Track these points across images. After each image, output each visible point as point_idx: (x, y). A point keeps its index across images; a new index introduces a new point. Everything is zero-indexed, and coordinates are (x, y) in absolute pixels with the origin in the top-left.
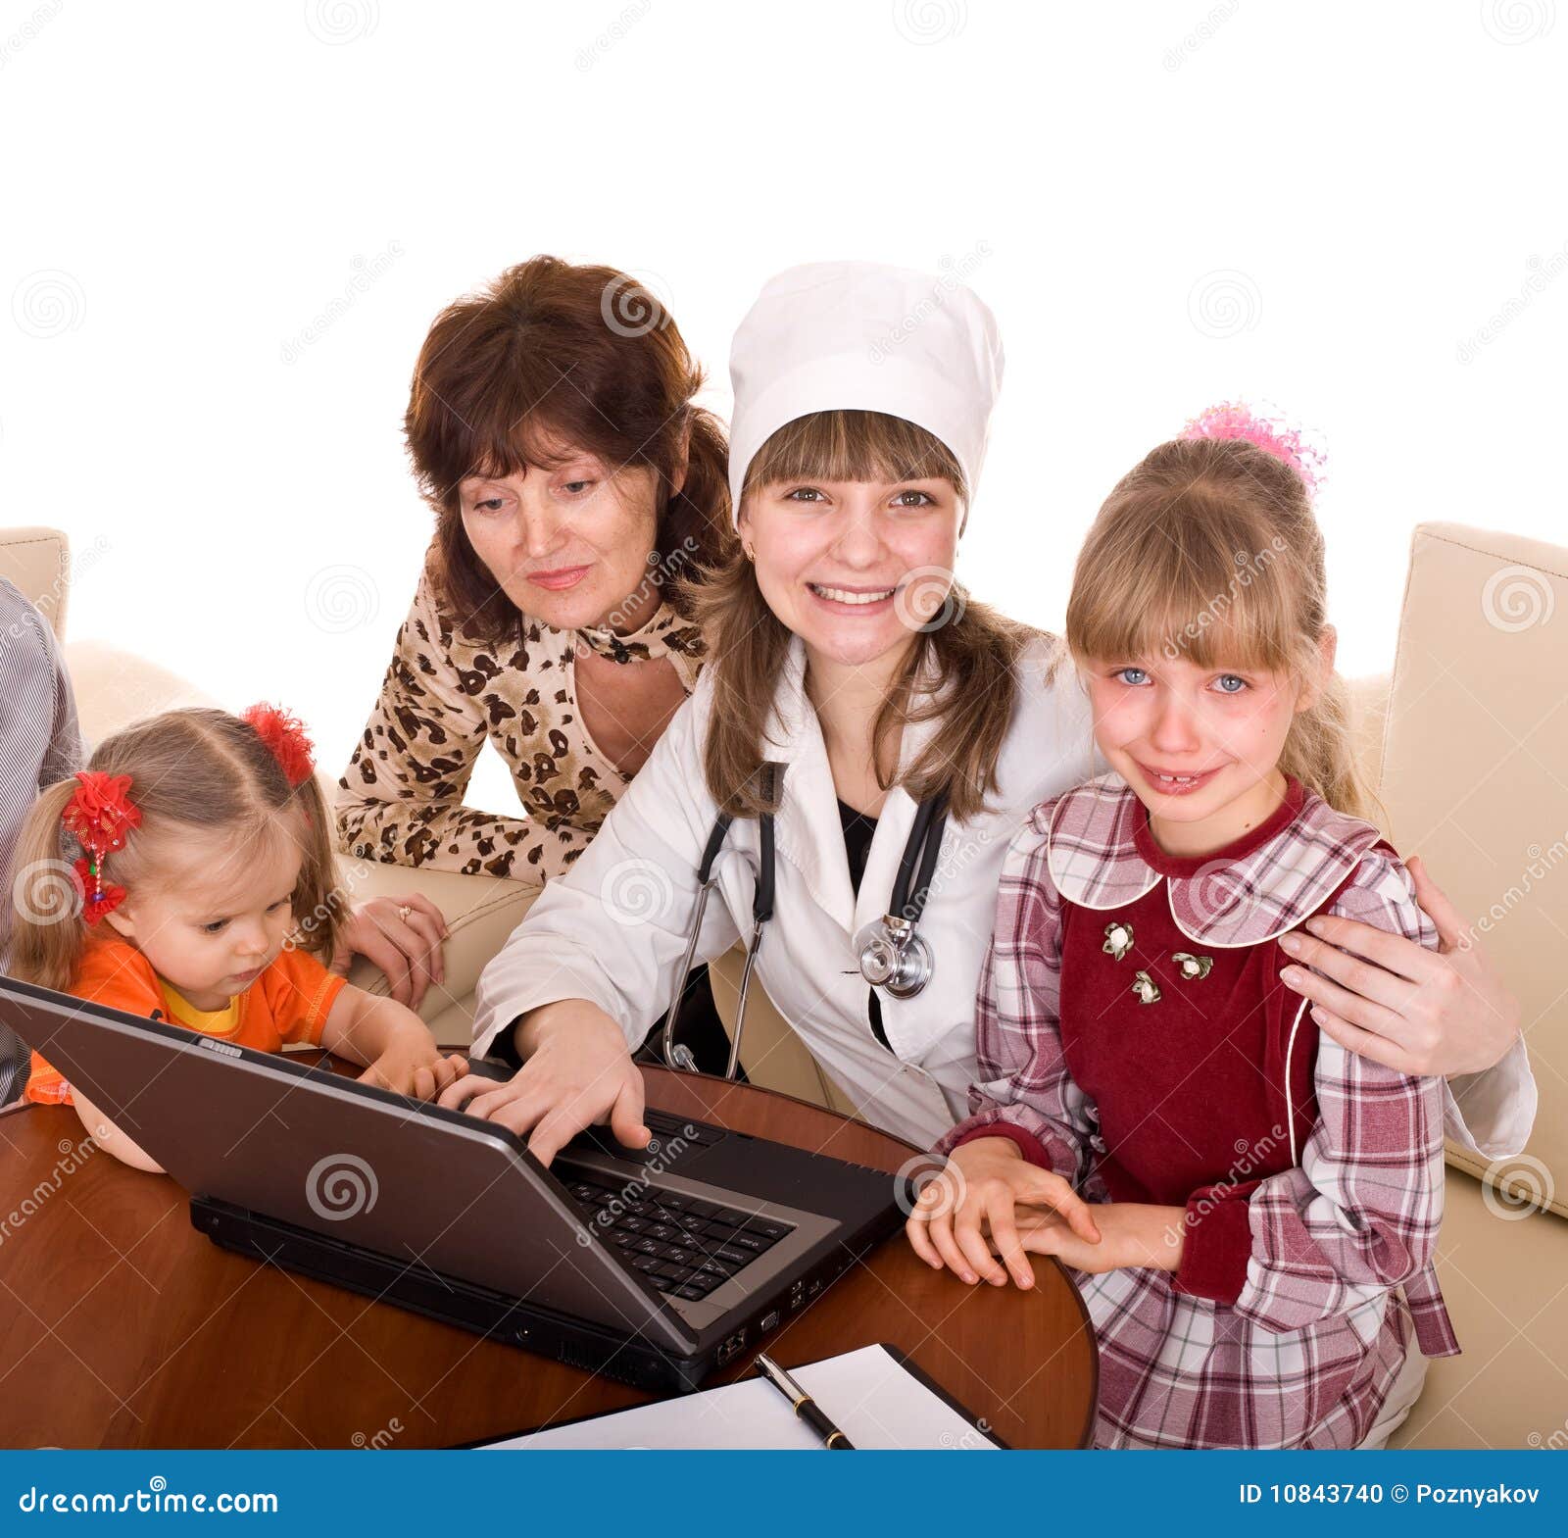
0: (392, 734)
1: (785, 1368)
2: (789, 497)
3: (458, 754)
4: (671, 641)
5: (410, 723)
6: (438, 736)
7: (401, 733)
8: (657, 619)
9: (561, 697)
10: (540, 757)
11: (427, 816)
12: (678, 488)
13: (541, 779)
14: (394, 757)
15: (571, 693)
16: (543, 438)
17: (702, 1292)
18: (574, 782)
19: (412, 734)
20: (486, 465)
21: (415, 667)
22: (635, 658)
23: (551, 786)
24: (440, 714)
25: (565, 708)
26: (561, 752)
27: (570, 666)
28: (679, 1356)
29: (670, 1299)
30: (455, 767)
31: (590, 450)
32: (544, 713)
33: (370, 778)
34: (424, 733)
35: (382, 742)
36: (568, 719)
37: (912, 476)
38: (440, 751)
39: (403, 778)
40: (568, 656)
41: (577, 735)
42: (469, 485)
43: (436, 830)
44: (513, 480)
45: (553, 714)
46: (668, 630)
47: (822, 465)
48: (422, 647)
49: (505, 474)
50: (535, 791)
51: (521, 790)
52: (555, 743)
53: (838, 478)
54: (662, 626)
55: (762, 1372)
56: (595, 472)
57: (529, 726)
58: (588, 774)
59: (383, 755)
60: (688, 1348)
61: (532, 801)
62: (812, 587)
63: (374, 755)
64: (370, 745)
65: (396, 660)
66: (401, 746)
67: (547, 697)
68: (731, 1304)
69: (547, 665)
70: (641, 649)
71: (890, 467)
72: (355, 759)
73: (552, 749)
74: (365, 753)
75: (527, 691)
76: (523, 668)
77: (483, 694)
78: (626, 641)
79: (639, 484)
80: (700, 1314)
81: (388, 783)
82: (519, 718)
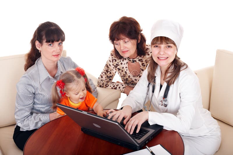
0: (105, 73)
1: (149, 147)
2: (154, 47)
3: (113, 75)
4: (139, 60)
5: (107, 71)
6: (110, 73)
7: (106, 73)
8: (137, 58)
9: (126, 67)
10: (124, 75)
11: (108, 82)
12: (139, 42)
13: (124, 77)
14: (105, 75)
15: (127, 67)
16: (122, 36)
17: (140, 139)
18: (127, 77)
19: (107, 73)
20: (116, 40)
21: (109, 65)
22: (135, 62)
23: (125, 78)
24: (111, 71)
25: (127, 69)
26: (126, 74)
27: (127, 64)
28: (137, 146)
29: (135, 139)
30: (112, 77)
31: (128, 37)
32: (124, 70)
33: (102, 77)
34: (109, 72)
35: (104, 74)
36: (127, 70)
37: (168, 44)
38: (111, 75)
39: (106, 78)
40: (127, 63)
41: (128, 72)
42: (115, 42)
43: (108, 83)
44: (119, 41)
45: (125, 69)
46: (139, 59)
47: (157, 43)
48: (110, 63)
49: (118, 41)
50: (123, 79)
51: (122, 79)
52: (125, 73)
53: (159, 44)
54: (138, 58)
55: (146, 148)
56: (128, 40)
57: (122, 71)
58: (129, 76)
59: (104, 75)
60: (138, 145)
61: (123, 80)
62: (158, 58)
63: (103, 75)
64: (102, 74)
65: (106, 64)
66: (106, 74)
67: (125, 68)
68: (143, 140)
69: (125, 64)
70: (135, 61)
71: (165, 43)
72: (100, 75)
73: (125, 74)
74: (102, 75)
75: (122, 67)
76: (122, 64)
77: (117, 68)
78: (134, 60)
79: (134, 42)
80: (139, 141)
81: (104, 78)
82: (121, 70)
